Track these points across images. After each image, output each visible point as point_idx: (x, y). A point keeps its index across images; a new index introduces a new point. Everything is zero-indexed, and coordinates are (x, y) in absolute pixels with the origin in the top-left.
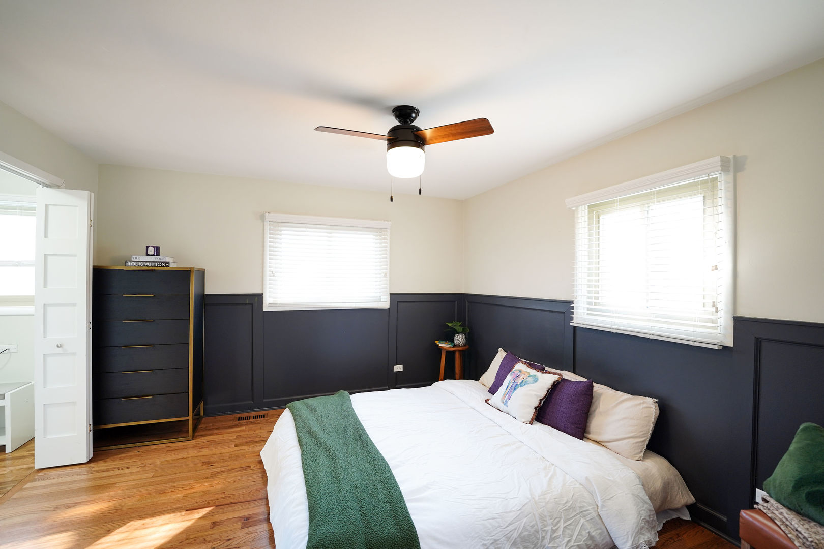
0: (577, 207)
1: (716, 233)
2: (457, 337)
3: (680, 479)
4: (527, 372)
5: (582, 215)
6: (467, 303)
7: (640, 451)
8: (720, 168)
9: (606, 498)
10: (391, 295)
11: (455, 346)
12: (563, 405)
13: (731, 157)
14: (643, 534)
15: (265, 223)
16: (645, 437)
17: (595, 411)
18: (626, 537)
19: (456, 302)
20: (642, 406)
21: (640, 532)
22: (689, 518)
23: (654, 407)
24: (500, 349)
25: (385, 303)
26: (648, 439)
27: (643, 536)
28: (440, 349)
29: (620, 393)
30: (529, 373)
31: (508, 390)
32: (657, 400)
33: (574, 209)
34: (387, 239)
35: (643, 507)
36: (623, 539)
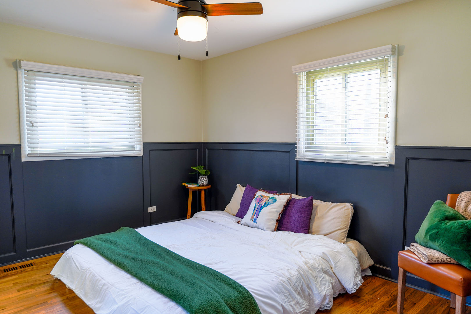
0: (299, 73)
1: (387, 94)
2: (201, 178)
3: (366, 252)
4: (267, 196)
5: (303, 78)
6: (207, 150)
7: (344, 237)
8: (391, 52)
9: (336, 262)
10: (144, 144)
11: (200, 186)
12: (295, 216)
13: (396, 45)
14: (358, 277)
15: (19, 71)
16: (347, 228)
17: (314, 217)
18: (350, 280)
19: (197, 150)
20: (344, 209)
21: (356, 276)
22: (371, 275)
23: (351, 208)
24: (238, 185)
25: (139, 151)
26: (348, 229)
27: (357, 278)
28: (187, 190)
29: (330, 203)
30: (269, 197)
31: (255, 211)
32: (352, 204)
33: (297, 74)
34: (139, 93)
35: (355, 262)
36: (349, 282)
